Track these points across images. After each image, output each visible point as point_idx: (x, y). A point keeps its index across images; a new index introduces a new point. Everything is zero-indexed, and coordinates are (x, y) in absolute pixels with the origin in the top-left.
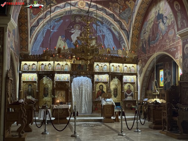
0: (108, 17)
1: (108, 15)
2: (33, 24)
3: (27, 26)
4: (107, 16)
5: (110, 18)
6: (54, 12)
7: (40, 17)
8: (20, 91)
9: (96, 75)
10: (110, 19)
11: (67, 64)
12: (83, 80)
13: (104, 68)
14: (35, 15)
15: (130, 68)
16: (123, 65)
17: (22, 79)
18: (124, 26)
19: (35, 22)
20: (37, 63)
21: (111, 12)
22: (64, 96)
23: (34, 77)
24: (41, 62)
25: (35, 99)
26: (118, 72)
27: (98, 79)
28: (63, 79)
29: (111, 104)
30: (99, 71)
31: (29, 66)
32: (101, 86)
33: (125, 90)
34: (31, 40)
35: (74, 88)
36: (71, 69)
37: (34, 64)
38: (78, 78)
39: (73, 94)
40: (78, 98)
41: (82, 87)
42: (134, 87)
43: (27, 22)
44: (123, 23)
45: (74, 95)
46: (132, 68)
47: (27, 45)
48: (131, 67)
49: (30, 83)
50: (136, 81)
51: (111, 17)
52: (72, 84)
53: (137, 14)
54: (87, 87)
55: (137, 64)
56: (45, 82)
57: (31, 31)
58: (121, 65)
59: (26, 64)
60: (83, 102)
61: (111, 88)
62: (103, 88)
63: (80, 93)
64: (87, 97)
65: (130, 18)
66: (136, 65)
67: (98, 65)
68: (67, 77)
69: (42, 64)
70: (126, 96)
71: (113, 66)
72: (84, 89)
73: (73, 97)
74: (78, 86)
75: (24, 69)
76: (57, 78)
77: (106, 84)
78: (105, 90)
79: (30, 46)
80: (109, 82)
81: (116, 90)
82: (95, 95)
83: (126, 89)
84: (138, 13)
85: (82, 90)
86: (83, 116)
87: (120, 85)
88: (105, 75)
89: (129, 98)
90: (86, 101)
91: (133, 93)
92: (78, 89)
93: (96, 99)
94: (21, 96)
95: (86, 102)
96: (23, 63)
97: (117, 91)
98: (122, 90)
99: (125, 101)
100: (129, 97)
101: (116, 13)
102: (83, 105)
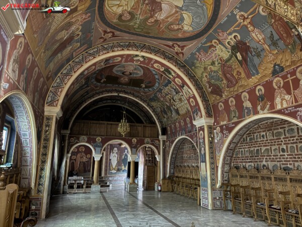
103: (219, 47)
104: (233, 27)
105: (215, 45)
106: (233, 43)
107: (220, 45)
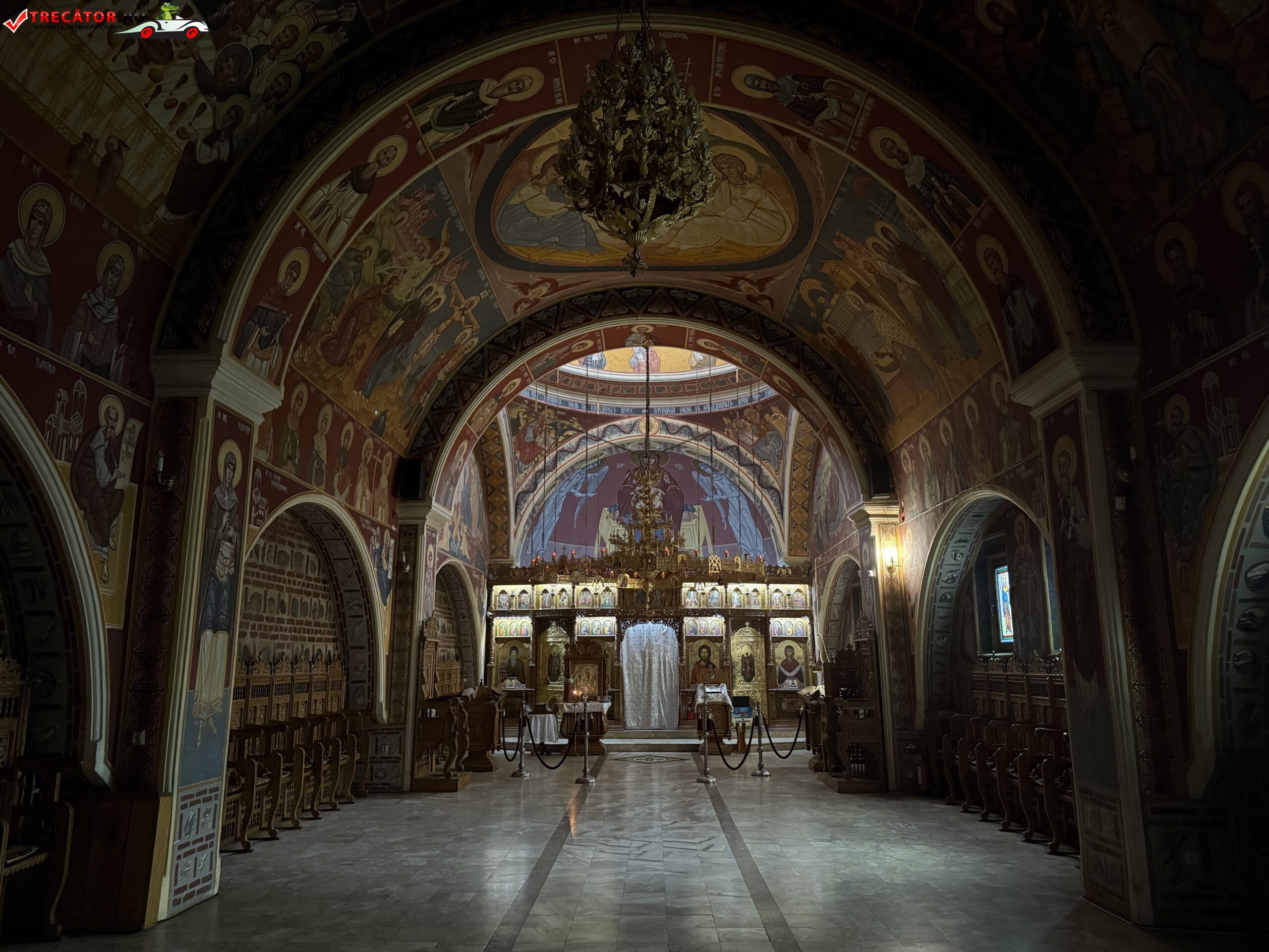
0: (723, 454)
1: (722, 451)
2: (523, 486)
3: (506, 494)
4: (720, 453)
5: (727, 457)
6: (575, 451)
7: (540, 466)
8: (489, 665)
9: (690, 618)
10: (729, 462)
11: (607, 589)
12: (653, 634)
13: (712, 598)
14: (527, 462)
15: (789, 595)
16: (768, 589)
17: (494, 633)
18: (767, 477)
19: (527, 482)
20: (533, 589)
21: (731, 442)
22: (594, 677)
23: (523, 625)
24: (542, 587)
25: (527, 687)
26: (753, 608)
27: (695, 631)
28: (599, 632)
29: (720, 700)
30: (697, 607)
31: (513, 596)
32: (704, 650)
33: (779, 662)
34: (517, 531)
35: (628, 655)
36: (619, 603)
37: (524, 592)
38: (639, 626)
39: (625, 672)
40: (640, 683)
41: (649, 653)
42: (806, 652)
43: (506, 484)
44: (765, 470)
45: (629, 675)
46: (795, 596)
47: (508, 542)
48: (792, 593)
49: (514, 644)
50: (809, 633)
51: (730, 455)
52: (624, 644)
53: (795, 447)
54: (665, 651)
55: (810, 584)
56: (550, 640)
57: (517, 504)
58: (761, 587)
59: (503, 592)
60: (655, 697)
61: (732, 654)
62: (710, 655)
63: (644, 668)
64: (665, 680)
65: (781, 456)
66: (807, 586)
67: (693, 589)
68: (608, 624)
69: (545, 591)
70: (783, 678)
71: (737, 590)
72: (655, 659)
73: (626, 680)
74: (638, 650)
75: (500, 607)
76: (583, 629)
77: (717, 644)
78: (715, 661)
79: (515, 545)
80: (728, 636)
81: (749, 661)
82: (688, 674)
83: (779, 658)
84: (797, 444)
85: (650, 661)
86: (653, 735)
87: (763, 647)
88: (714, 618)
89: (790, 684)
90: (661, 691)
91: (803, 670)
92: (639, 658)
93: (689, 687)
94: (491, 680)
95: (662, 695)
96: (497, 589)
97: (752, 664)
98: (767, 661)
99: (777, 692)
100: (789, 682)
101: (745, 445)
102: (654, 705)
103: (428, 265)
104: (459, 293)
105: (436, 255)
106: (427, 300)
107: (431, 269)
